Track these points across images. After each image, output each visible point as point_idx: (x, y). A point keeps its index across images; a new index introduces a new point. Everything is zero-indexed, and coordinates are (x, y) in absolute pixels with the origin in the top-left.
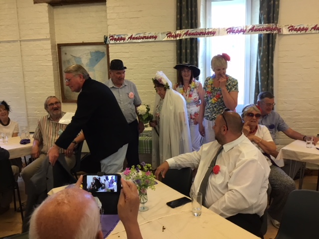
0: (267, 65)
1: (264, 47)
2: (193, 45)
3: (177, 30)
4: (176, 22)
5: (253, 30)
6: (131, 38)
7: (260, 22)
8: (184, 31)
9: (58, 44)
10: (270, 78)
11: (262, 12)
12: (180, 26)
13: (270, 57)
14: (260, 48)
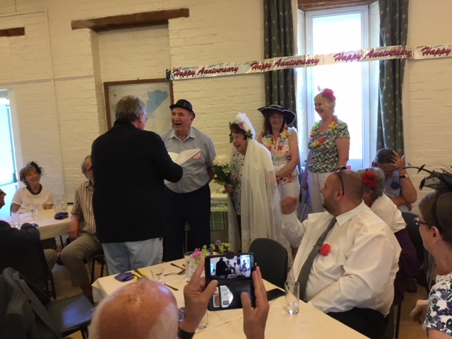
0: (393, 103)
1: (388, 78)
2: (288, 78)
3: (265, 58)
4: (263, 48)
5: (372, 55)
6: (202, 71)
7: (382, 44)
8: (275, 60)
9: (105, 83)
10: (398, 121)
11: (383, 29)
12: (269, 53)
13: (397, 92)
14: (383, 80)
